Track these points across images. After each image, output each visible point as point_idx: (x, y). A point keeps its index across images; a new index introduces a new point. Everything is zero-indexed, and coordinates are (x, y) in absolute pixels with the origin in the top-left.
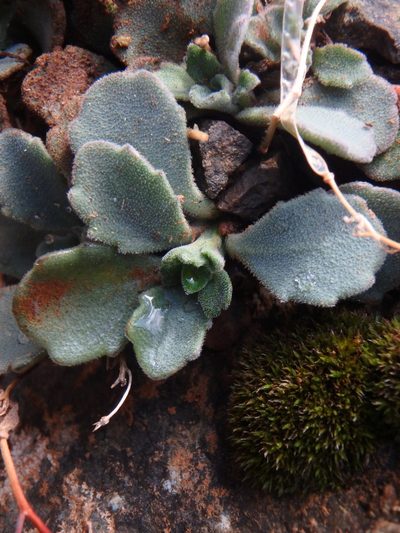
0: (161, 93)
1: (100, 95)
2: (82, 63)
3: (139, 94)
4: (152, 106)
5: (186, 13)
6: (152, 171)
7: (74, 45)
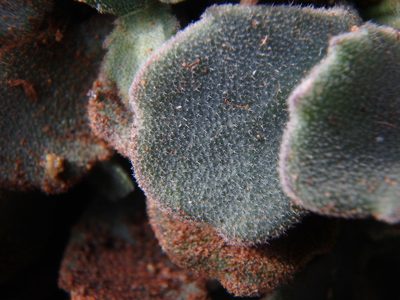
0: (179, 52)
1: (174, 184)
2: (88, 258)
3: (175, 99)
4: (203, 71)
5: (21, 26)
6: (331, 60)
7: (56, 276)
